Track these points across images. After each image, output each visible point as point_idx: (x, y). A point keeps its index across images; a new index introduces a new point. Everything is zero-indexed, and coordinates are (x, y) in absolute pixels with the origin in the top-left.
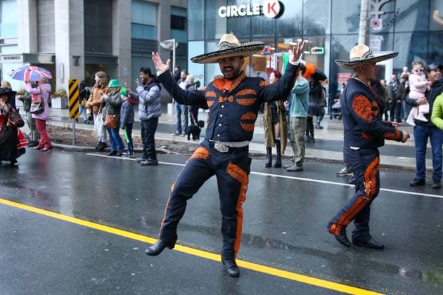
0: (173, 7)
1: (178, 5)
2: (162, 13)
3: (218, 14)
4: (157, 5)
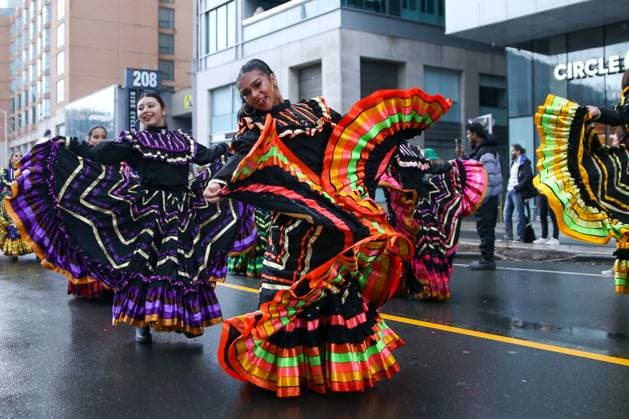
0: (482, 75)
1: (488, 72)
2: (466, 84)
3: (553, 76)
4: (458, 73)
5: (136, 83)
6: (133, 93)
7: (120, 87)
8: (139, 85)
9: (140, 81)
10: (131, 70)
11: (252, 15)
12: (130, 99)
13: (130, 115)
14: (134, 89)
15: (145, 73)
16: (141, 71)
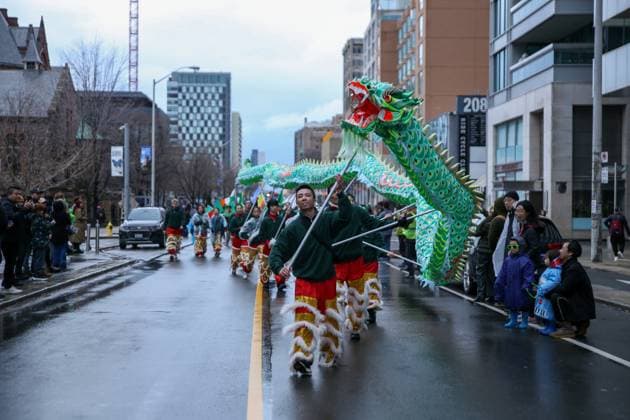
5: (466, 110)
6: (463, 119)
7: (452, 114)
8: (470, 111)
9: (470, 107)
10: (461, 98)
11: (517, 61)
12: (460, 125)
13: (460, 141)
14: (465, 115)
15: (475, 99)
16: (472, 97)
